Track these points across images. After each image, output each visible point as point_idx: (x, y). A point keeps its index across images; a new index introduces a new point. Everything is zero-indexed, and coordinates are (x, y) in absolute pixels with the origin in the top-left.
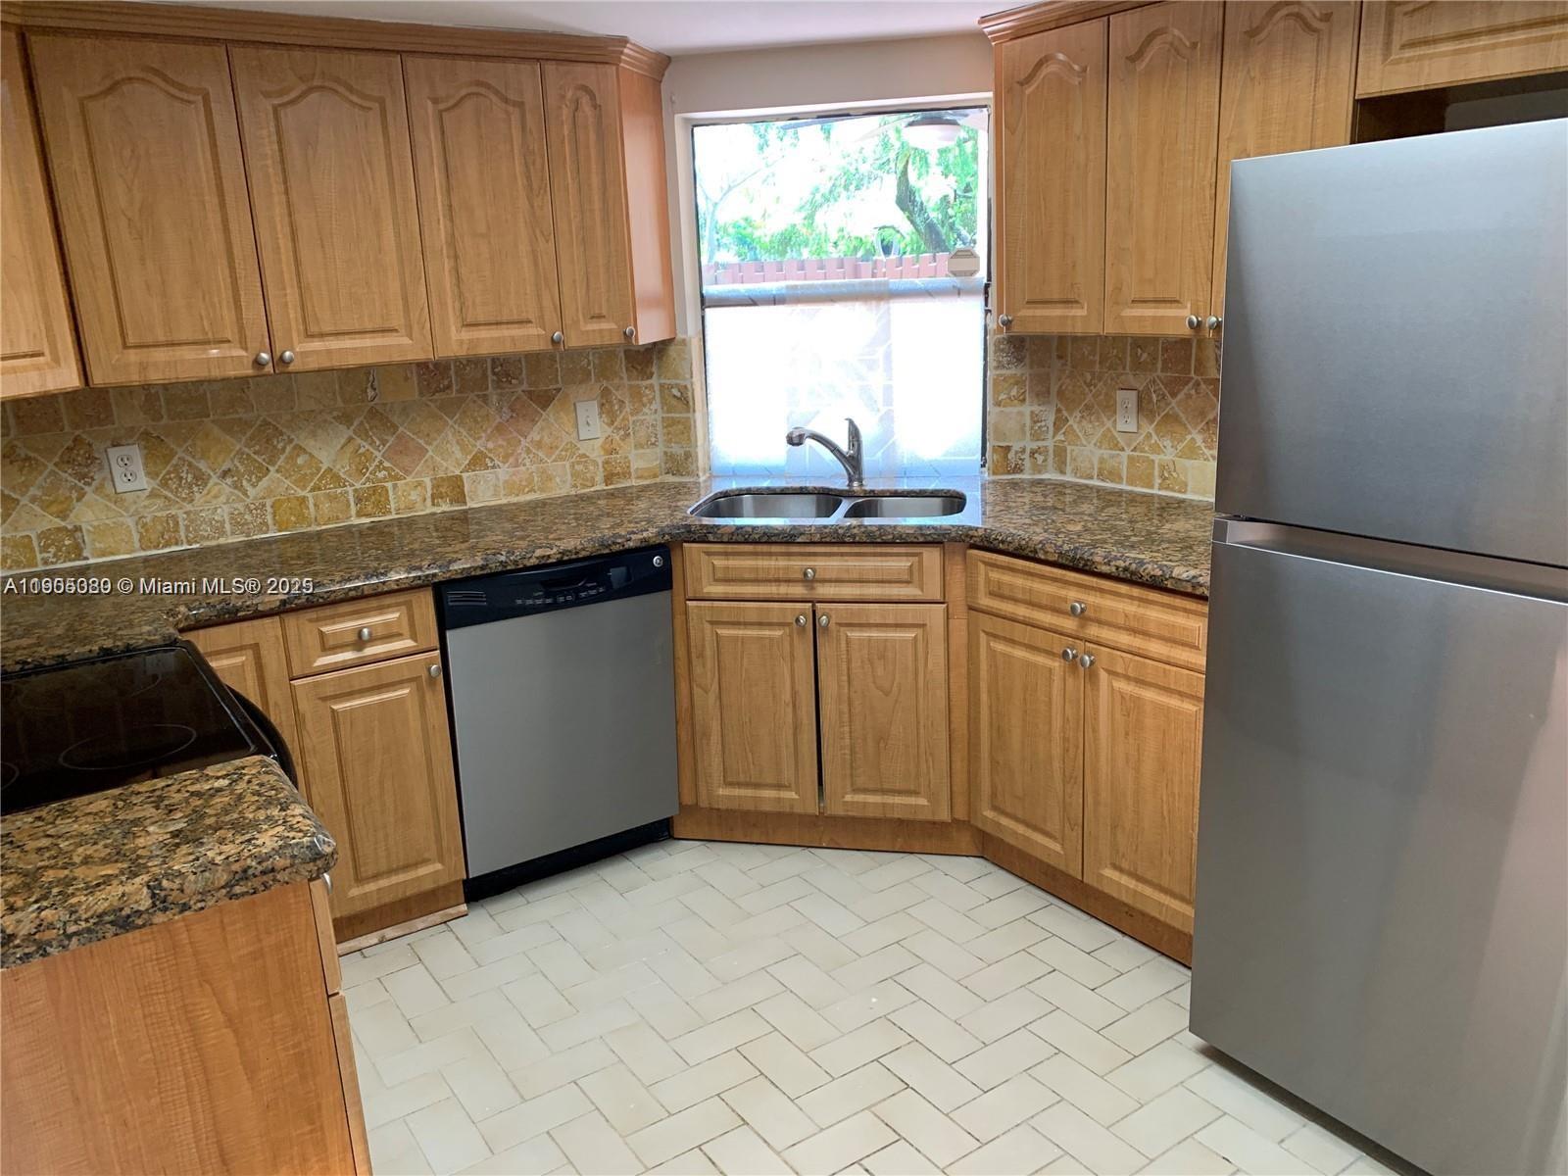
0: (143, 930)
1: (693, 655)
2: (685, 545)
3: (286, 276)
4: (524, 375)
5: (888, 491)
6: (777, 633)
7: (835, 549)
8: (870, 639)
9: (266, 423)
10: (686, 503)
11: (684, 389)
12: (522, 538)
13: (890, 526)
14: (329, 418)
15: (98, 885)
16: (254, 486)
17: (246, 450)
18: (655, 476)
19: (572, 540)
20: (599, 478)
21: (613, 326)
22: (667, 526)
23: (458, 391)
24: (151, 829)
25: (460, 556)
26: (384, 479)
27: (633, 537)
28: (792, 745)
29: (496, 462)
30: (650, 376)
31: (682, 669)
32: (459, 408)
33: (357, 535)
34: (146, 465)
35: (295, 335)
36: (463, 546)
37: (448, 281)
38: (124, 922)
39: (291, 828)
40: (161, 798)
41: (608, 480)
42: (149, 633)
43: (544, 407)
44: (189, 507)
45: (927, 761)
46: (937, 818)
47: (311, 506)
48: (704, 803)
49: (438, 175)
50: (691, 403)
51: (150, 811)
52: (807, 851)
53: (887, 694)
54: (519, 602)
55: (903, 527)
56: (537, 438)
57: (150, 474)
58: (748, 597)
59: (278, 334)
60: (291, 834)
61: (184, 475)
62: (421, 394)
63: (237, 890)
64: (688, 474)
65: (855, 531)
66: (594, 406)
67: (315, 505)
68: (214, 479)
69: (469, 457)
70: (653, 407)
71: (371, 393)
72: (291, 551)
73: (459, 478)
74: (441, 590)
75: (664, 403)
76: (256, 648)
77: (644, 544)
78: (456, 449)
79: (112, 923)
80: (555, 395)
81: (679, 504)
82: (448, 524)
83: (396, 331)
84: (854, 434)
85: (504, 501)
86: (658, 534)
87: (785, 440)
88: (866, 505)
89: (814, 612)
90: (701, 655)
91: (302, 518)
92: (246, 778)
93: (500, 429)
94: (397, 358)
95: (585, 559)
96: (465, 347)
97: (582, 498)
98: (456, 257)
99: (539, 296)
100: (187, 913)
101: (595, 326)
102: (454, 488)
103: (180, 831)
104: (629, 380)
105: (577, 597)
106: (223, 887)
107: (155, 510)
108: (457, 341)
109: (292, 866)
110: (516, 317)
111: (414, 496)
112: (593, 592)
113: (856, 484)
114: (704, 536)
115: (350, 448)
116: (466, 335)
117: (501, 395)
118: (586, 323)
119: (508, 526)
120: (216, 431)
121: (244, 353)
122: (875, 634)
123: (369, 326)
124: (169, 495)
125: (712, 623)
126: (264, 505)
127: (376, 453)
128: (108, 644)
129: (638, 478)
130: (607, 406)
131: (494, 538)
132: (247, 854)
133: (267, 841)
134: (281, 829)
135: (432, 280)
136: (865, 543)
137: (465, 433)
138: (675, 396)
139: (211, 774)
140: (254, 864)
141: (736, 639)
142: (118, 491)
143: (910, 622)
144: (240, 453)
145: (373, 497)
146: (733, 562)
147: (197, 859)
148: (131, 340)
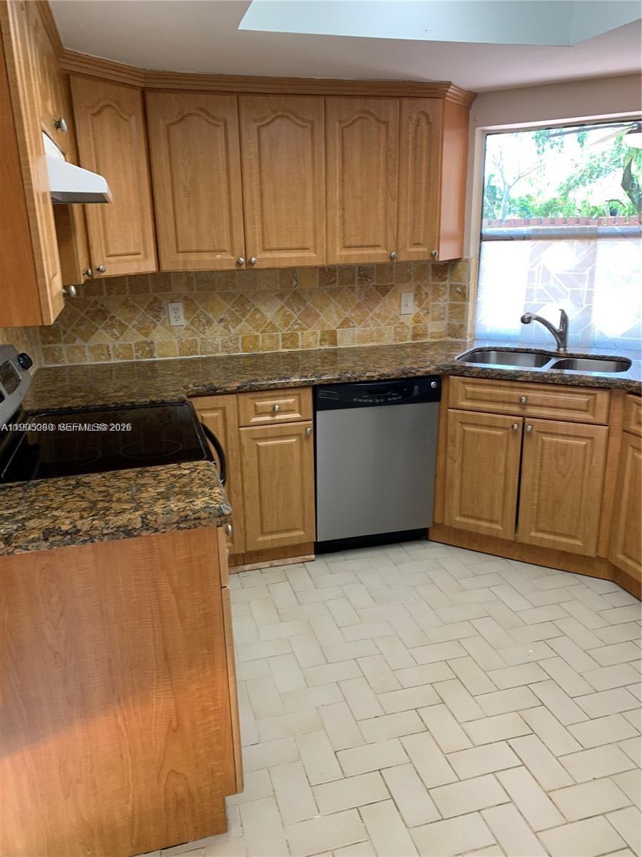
0: (137, 538)
1: (449, 440)
2: (451, 377)
3: (256, 218)
4: (375, 277)
5: (582, 355)
6: (500, 433)
7: (541, 387)
8: (557, 443)
9: (242, 295)
10: (455, 353)
11: (464, 288)
12: (361, 366)
13: (577, 376)
14: (273, 295)
15: (120, 513)
16: (234, 328)
17: (232, 309)
18: (441, 337)
19: (387, 369)
20: (409, 336)
21: (426, 250)
22: (442, 365)
23: (340, 284)
24: (149, 489)
25: (327, 372)
26: (297, 330)
27: (421, 370)
28: (501, 499)
29: (355, 324)
30: (445, 280)
31: (441, 447)
32: (339, 293)
33: (281, 357)
34: (185, 313)
35: (258, 249)
36: (330, 367)
37: (338, 221)
38: (129, 533)
39: (212, 499)
40: (158, 475)
41: (414, 337)
42: (173, 396)
43: (384, 295)
44: (203, 336)
45: (585, 519)
46: (587, 554)
47: (260, 341)
48: (447, 524)
49: (338, 162)
50: (467, 296)
51: (151, 481)
52: (504, 560)
53: (564, 476)
54: (355, 400)
55: (586, 377)
56: (378, 312)
57: (187, 318)
58: (484, 410)
59: (249, 248)
60: (211, 502)
61: (201, 319)
62: (320, 284)
63: (182, 525)
64: (461, 337)
65: (555, 377)
66: (411, 296)
67: (263, 340)
68: (216, 323)
69: (341, 320)
70: (445, 297)
71: (295, 283)
72: (248, 362)
73: (335, 331)
74: (316, 389)
75: (451, 295)
76: (224, 409)
77: (427, 374)
78: (335, 315)
79: (123, 532)
80: (390, 289)
81: (452, 353)
82: (325, 355)
83: (308, 249)
84: (564, 320)
85: (357, 346)
86: (435, 370)
87: (520, 320)
88: (567, 361)
89: (524, 423)
90: (453, 441)
91: (255, 347)
92: (198, 471)
93: (359, 306)
94: (307, 264)
95: (393, 380)
96: (343, 259)
97: (398, 347)
98: (343, 209)
99: (386, 231)
100: (157, 533)
101: (415, 249)
102: (331, 337)
103: (162, 492)
104: (433, 280)
105: (386, 400)
106: (175, 523)
107: (187, 336)
108: (340, 256)
109: (209, 518)
110: (371, 244)
111: (311, 339)
112: (395, 399)
113: (562, 349)
114: (462, 372)
115: (282, 312)
116: (345, 253)
117: (361, 287)
118: (410, 247)
119: (356, 358)
120: (219, 299)
121: (232, 258)
122: (560, 440)
123: (295, 246)
124: (195, 330)
125: (462, 423)
126: (238, 338)
127: (295, 315)
128: (154, 399)
129: (431, 337)
130: (418, 297)
131: (347, 365)
132: (188, 508)
133: (199, 503)
134: (207, 498)
135: (329, 222)
136: (561, 384)
137: (340, 307)
138: (458, 292)
139: (183, 467)
140: (191, 514)
141: (474, 433)
142: (172, 325)
143: (584, 435)
144: (229, 310)
145: (290, 339)
146: (478, 389)
147: (165, 507)
148: (181, 249)
